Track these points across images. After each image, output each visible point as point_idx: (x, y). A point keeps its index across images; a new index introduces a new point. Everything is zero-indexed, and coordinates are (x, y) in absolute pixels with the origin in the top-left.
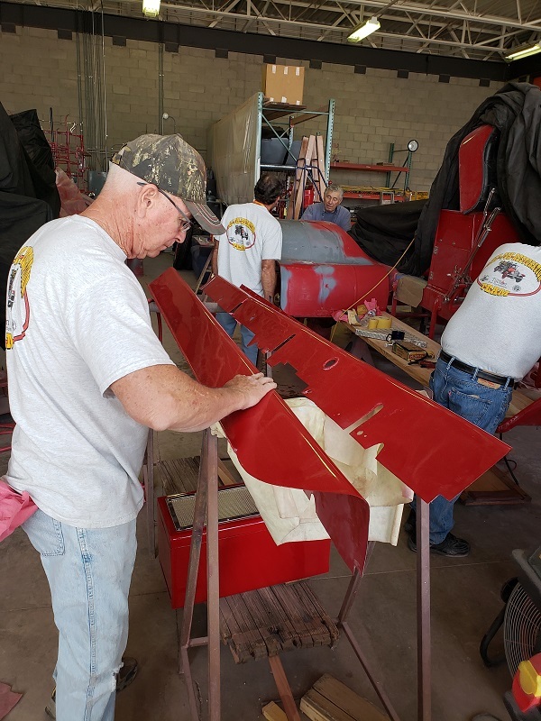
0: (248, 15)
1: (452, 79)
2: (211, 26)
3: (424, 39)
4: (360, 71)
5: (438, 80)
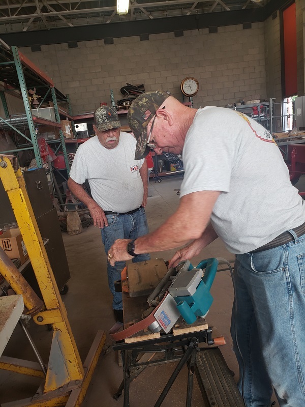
1: (219, 28)
5: (208, 33)
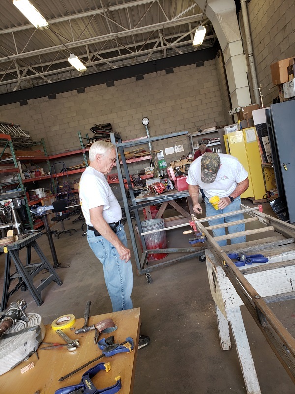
0: (20, 78)
2: (15, 90)
3: (134, 54)
4: (111, 84)
5: (165, 74)
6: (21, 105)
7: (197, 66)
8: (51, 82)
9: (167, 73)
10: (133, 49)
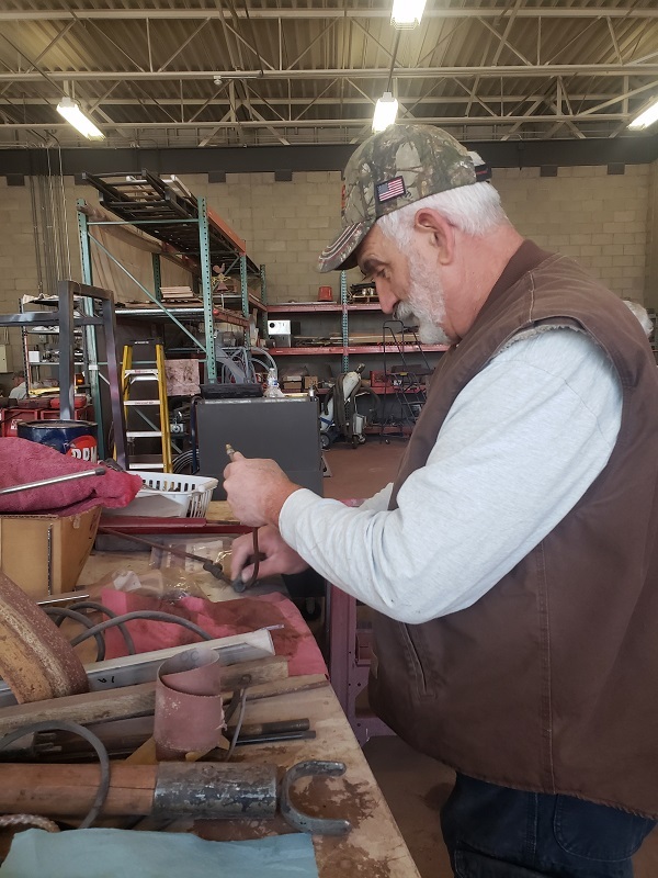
1: (561, 169)
2: (202, 145)
3: (495, 118)
5: (538, 174)
6: (211, 180)
7: (610, 172)
8: (286, 143)
9: (544, 174)
10: (495, 107)
